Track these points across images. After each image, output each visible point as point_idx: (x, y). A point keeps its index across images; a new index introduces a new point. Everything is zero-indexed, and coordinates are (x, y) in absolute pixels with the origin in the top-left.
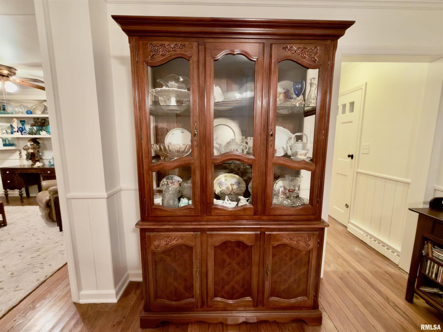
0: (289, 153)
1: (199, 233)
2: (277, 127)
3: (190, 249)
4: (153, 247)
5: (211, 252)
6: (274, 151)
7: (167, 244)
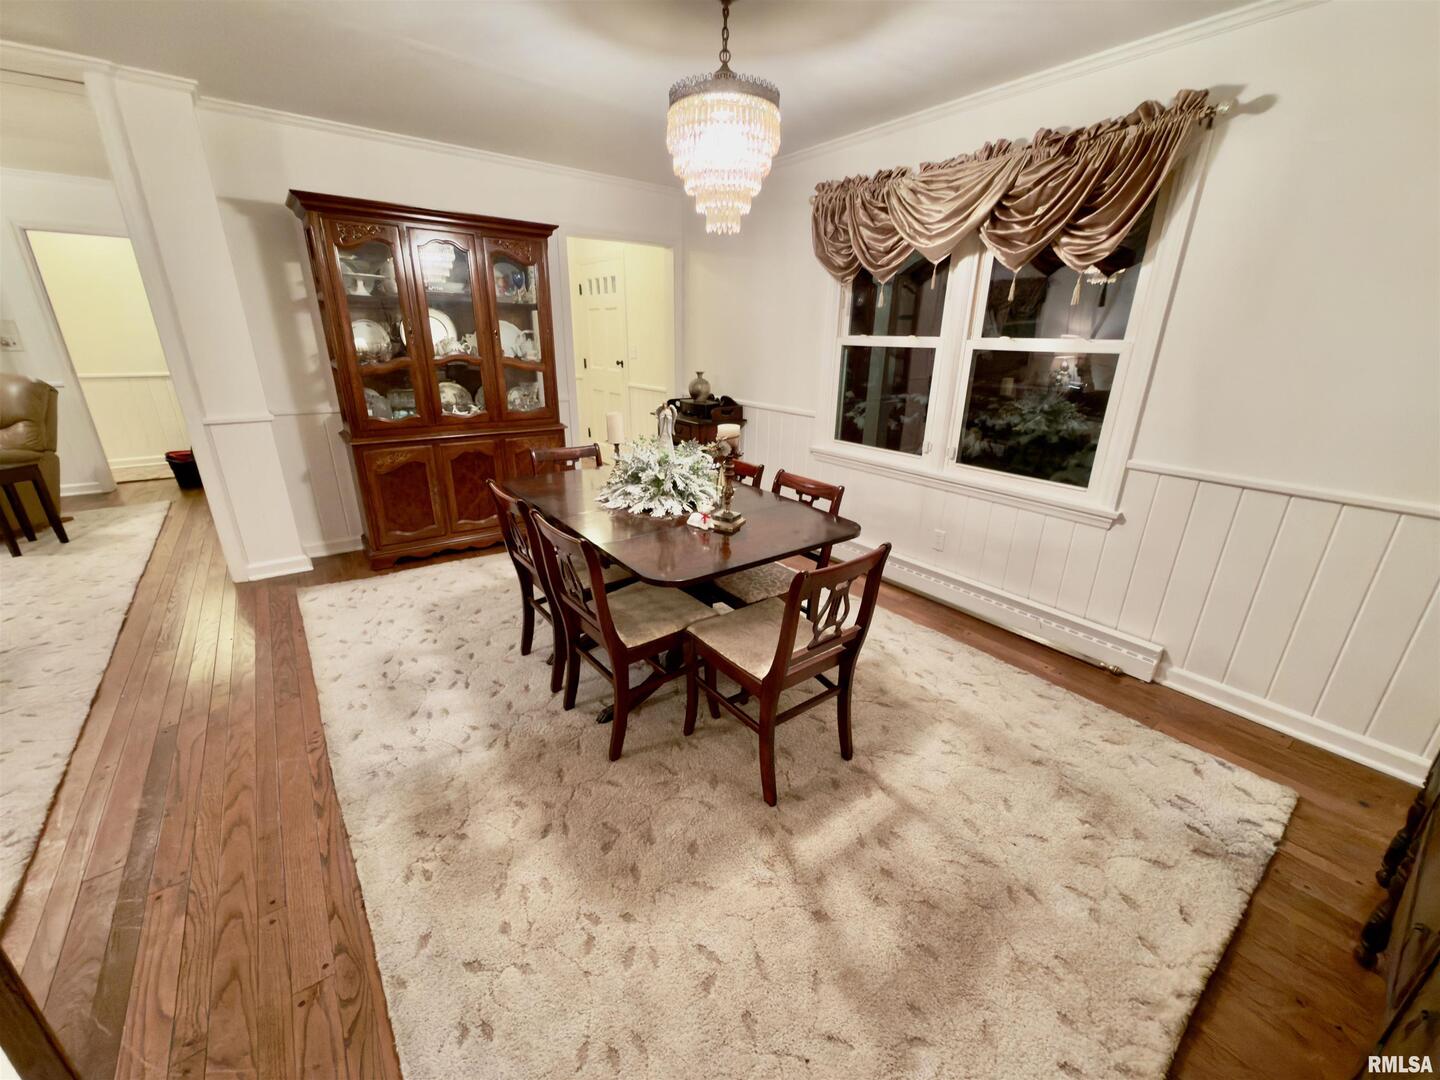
0: (520, 354)
1: (430, 446)
2: (501, 322)
3: (421, 465)
4: (374, 467)
5: (449, 467)
6: (502, 352)
7: (392, 463)
